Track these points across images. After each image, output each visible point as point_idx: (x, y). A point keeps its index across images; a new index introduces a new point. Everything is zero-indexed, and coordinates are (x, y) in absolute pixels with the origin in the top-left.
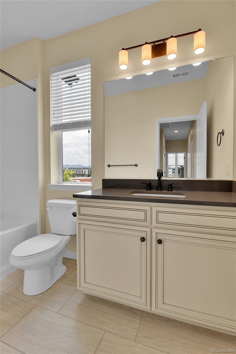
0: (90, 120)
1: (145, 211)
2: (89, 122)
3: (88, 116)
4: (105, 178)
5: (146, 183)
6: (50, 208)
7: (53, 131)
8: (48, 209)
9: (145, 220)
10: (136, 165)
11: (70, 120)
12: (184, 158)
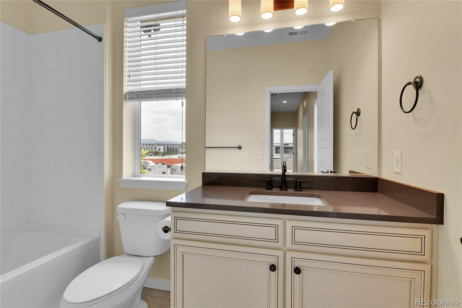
0: (185, 87)
1: (276, 227)
2: (183, 91)
3: (182, 82)
4: (206, 171)
5: (267, 180)
6: (123, 216)
7: (126, 100)
8: (120, 218)
9: (276, 240)
10: (240, 148)
11: (154, 86)
12: (293, 135)
